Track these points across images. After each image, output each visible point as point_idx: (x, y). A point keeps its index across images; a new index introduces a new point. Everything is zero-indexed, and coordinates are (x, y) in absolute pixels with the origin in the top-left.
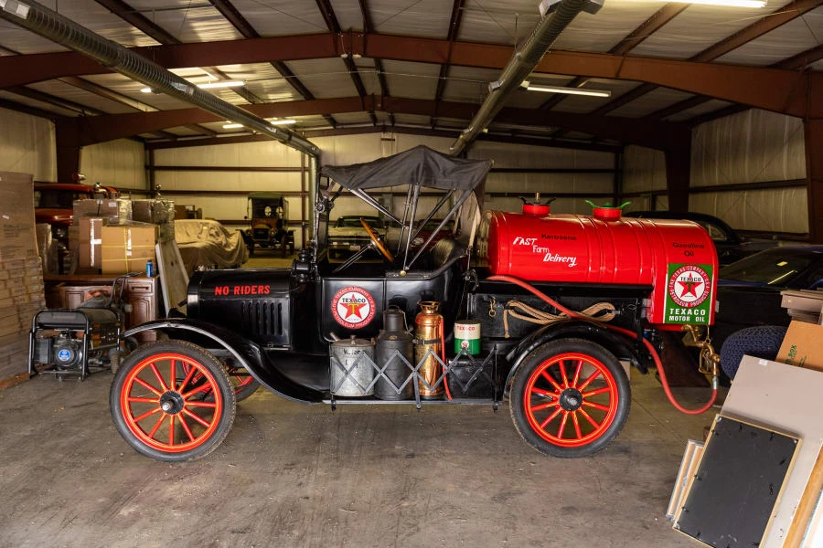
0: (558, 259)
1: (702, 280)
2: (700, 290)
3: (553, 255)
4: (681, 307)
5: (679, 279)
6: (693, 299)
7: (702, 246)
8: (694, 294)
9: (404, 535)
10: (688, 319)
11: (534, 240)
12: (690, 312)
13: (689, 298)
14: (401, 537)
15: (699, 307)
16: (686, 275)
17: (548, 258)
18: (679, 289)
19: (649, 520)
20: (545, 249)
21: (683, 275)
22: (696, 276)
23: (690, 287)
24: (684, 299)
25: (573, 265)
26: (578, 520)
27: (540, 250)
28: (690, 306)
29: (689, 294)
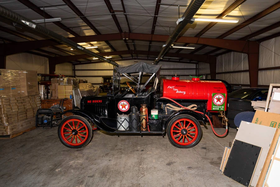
0: (180, 92)
1: (222, 98)
2: (222, 101)
3: (179, 91)
4: (216, 106)
5: (215, 98)
6: (220, 103)
7: (222, 88)
8: (220, 102)
9: (140, 178)
10: (218, 109)
11: (174, 87)
12: (219, 107)
13: (218, 103)
14: (139, 178)
15: (222, 105)
16: (217, 96)
17: (178, 92)
18: (215, 100)
19: (214, 171)
20: (177, 90)
21: (216, 96)
22: (220, 97)
23: (219, 100)
24: (217, 103)
25: (185, 94)
26: (192, 171)
27: (175, 90)
28: (219, 105)
29: (219, 102)
